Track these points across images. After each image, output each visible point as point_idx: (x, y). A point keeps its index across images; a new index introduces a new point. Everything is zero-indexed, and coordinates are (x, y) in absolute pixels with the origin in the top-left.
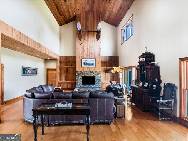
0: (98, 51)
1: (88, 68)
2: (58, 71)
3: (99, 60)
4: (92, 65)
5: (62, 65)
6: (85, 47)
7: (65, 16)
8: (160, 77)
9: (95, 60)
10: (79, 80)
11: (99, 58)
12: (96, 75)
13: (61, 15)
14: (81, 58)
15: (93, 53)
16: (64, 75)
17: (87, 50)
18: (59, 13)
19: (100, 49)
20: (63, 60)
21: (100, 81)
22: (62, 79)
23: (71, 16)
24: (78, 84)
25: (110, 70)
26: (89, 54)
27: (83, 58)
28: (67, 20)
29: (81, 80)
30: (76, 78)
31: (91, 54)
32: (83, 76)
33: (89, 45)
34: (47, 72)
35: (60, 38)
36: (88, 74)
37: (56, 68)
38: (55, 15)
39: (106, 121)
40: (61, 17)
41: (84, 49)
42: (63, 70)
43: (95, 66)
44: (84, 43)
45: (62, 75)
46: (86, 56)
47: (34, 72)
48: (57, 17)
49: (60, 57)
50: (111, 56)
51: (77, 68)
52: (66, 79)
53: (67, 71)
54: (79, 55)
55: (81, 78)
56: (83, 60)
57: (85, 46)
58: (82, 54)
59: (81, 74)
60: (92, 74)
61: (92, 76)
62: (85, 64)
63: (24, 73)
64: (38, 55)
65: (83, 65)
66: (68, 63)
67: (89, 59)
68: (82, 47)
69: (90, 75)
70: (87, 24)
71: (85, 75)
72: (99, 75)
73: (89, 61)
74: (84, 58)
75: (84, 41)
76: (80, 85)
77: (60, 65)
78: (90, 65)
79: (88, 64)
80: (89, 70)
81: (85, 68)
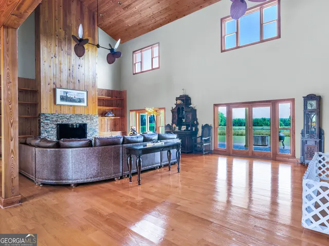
1: (71, 108)
3: (95, 95)
4: (79, 102)
6: (62, 66)
8: (197, 119)
9: (86, 92)
10: (48, 132)
11: (95, 90)
12: (88, 121)
14: (53, 86)
15: (81, 81)
17: (68, 71)
21: (95, 131)
25: (110, 112)
26: (72, 80)
27: (58, 86)
29: (54, 132)
30: (42, 128)
31: (77, 82)
32: (60, 122)
33: (72, 63)
36: (72, 119)
41: (60, 68)
43: (85, 104)
44: (59, 55)
46: (66, 83)
50: (111, 89)
54: (49, 80)
55: (55, 126)
56: (58, 90)
57: (62, 63)
58: (56, 78)
59: (54, 119)
60: (80, 118)
61: (80, 122)
62: (62, 99)
65: (59, 102)
67: (73, 90)
68: (56, 65)
69: (76, 121)
70: (68, 21)
71: (65, 122)
72: (94, 120)
73: (73, 94)
74: (61, 86)
75: (59, 52)
78: (76, 102)
79: (71, 100)
80: (74, 111)
81: (62, 107)
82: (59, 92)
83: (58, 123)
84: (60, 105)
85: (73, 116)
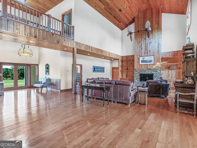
0: (157, 47)
1: (146, 65)
2: (120, 69)
3: (159, 57)
4: (150, 62)
5: (123, 64)
6: (142, 46)
7: (124, 21)
9: (153, 56)
10: (136, 77)
11: (158, 54)
12: (155, 72)
13: (120, 22)
14: (139, 56)
15: (151, 50)
16: (125, 72)
17: (144, 48)
18: (118, 21)
19: (159, 45)
20: (124, 59)
22: (123, 76)
23: (130, 19)
24: (136, 80)
26: (146, 52)
27: (141, 56)
28: (127, 24)
29: (139, 77)
30: (134, 75)
31: (149, 52)
32: (141, 73)
33: (147, 43)
34: (113, 70)
35: (122, 41)
36: (146, 71)
37: (118, 66)
38: (115, 24)
39: (124, 102)
40: (121, 23)
41: (141, 47)
42: (125, 68)
43: (153, 63)
44: (141, 41)
45: (124, 72)
46: (144, 54)
47: (102, 70)
48: (117, 25)
49: (122, 57)
51: (135, 66)
52: (127, 76)
53: (127, 69)
54: (137, 54)
55: (139, 75)
56: (140, 58)
57: (142, 44)
58: (140, 52)
59: (139, 71)
60: (150, 71)
61: (150, 73)
62: (142, 62)
63: (94, 70)
64: (103, 57)
65: (141, 63)
66: (128, 62)
67: (147, 56)
68: (140, 46)
69: (148, 72)
71: (143, 73)
72: (158, 72)
73: (147, 58)
75: (141, 40)
76: (138, 81)
77: (122, 64)
78: (148, 62)
79: (146, 62)
80: (147, 67)
81: (142, 65)
82: (141, 59)
83: (140, 73)
84: (141, 65)
85: (147, 70)
